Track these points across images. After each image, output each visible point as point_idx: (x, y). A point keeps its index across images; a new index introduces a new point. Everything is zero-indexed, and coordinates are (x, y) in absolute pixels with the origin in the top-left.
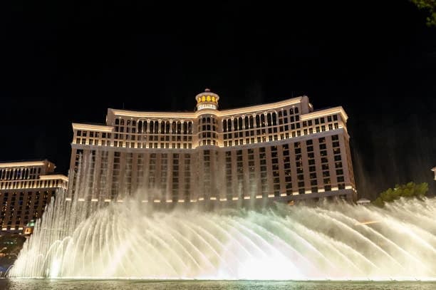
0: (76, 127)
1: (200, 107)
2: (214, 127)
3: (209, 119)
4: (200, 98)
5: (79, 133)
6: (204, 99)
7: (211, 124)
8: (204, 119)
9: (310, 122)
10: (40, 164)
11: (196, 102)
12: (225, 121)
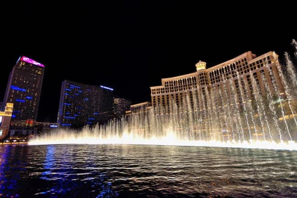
0: (152, 88)
1: (198, 69)
2: (205, 77)
3: (202, 74)
4: (197, 65)
5: (153, 90)
6: (199, 65)
7: (204, 76)
8: (200, 74)
9: (254, 64)
10: (146, 103)
11: (196, 68)
12: (210, 73)
